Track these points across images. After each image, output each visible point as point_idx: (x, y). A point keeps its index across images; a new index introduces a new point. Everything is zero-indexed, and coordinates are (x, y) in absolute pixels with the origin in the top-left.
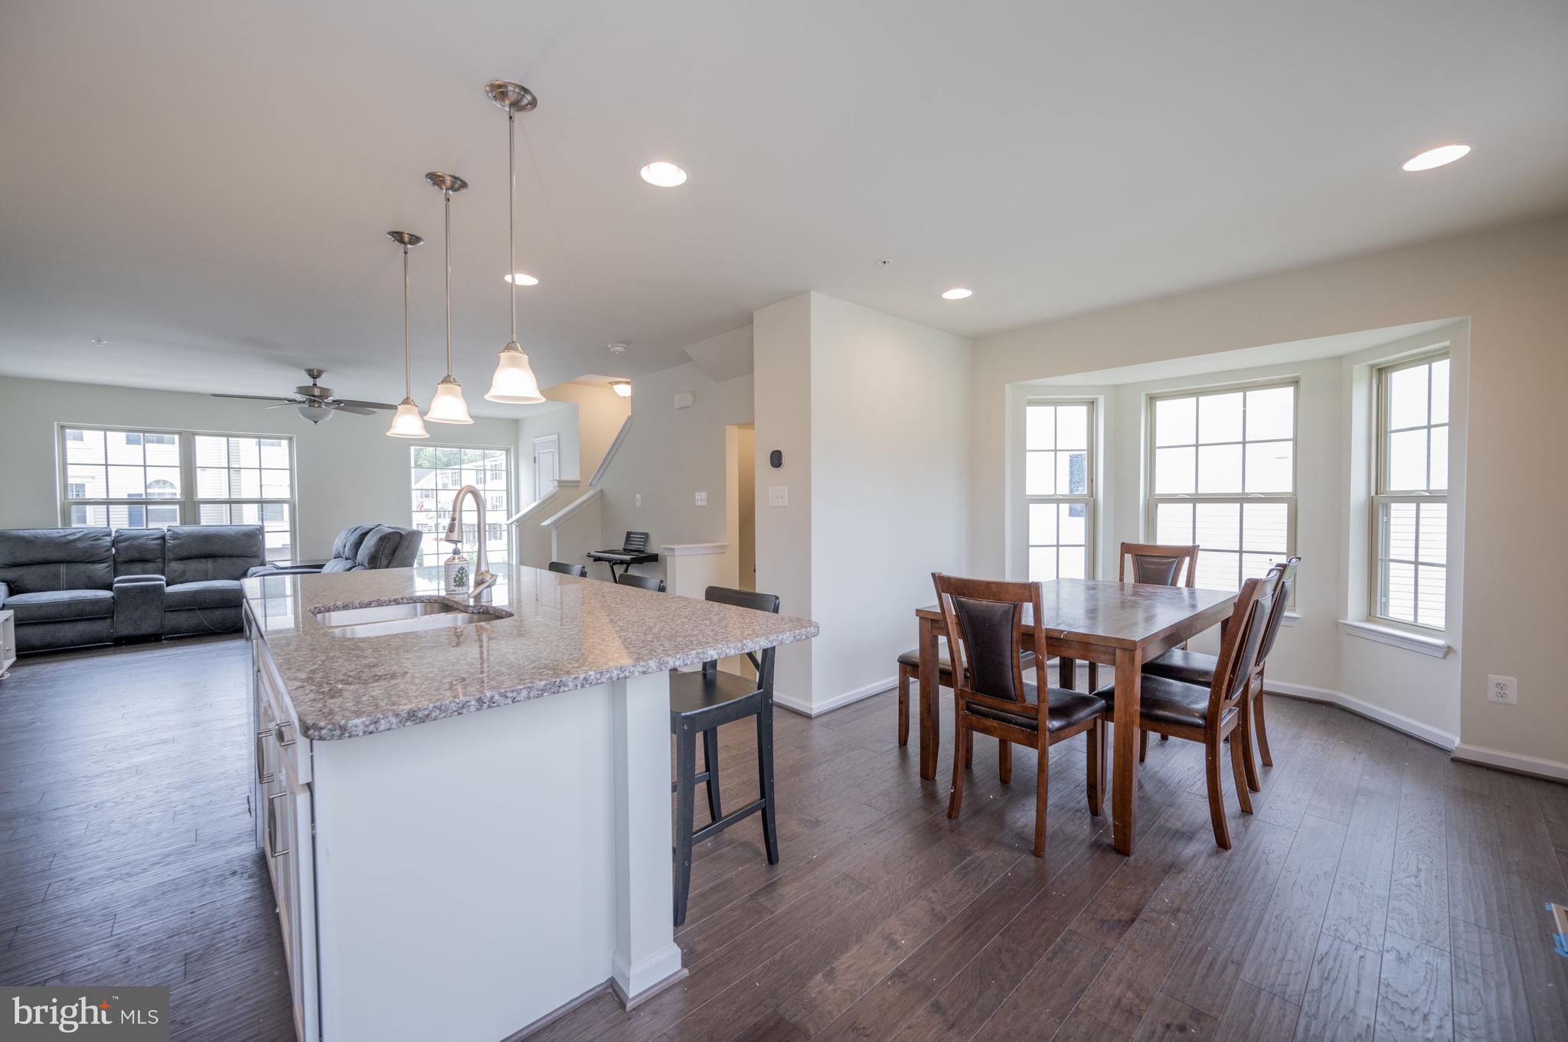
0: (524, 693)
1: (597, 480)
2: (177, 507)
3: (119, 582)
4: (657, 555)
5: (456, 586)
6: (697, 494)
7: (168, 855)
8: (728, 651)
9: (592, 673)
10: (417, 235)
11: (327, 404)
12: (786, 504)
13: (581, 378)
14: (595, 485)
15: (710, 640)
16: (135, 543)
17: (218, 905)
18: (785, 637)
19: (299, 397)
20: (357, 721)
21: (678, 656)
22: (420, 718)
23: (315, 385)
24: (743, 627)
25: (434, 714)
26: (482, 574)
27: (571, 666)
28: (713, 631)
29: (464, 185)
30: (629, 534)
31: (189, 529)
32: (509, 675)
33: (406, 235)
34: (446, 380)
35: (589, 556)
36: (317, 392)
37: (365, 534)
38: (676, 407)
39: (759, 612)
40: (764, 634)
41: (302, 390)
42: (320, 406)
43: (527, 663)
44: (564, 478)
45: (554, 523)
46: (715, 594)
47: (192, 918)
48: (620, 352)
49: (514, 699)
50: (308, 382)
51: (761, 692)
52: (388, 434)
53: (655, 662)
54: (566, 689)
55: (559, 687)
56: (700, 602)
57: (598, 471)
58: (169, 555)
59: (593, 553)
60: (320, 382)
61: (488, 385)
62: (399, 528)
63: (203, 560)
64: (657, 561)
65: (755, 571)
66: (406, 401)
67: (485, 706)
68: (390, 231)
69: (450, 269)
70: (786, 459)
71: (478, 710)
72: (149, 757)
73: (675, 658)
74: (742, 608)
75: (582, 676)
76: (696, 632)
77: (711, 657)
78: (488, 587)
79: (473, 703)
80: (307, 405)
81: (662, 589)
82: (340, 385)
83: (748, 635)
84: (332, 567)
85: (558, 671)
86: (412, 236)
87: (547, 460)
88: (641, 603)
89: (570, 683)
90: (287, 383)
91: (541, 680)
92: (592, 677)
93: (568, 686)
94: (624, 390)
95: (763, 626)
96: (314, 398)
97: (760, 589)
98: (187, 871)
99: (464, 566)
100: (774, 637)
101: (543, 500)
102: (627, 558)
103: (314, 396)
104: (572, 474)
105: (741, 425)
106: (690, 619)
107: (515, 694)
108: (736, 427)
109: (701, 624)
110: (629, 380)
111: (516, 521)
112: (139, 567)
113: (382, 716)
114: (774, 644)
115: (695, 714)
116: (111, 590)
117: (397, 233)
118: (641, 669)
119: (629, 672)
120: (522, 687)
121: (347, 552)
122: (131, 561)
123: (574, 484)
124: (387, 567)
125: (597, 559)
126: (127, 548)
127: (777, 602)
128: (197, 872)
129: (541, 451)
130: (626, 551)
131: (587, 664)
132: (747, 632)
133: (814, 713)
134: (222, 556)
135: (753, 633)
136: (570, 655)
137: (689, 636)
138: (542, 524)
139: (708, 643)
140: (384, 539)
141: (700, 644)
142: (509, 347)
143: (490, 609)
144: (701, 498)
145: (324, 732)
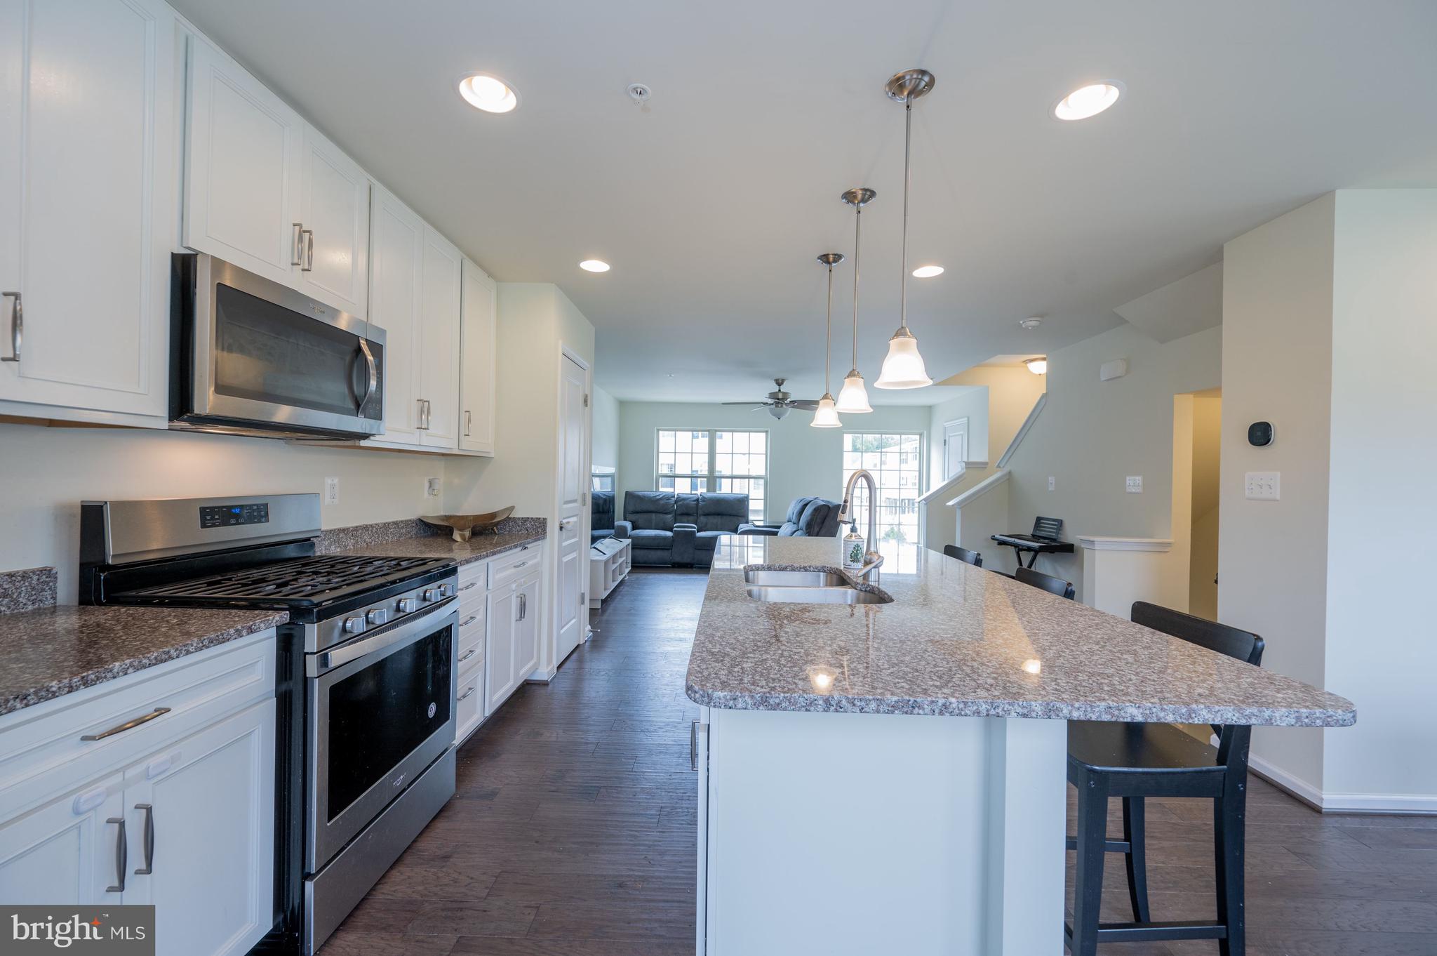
0: (873, 705)
1: (1005, 461)
2: (706, 479)
3: (676, 527)
4: (1073, 545)
5: (852, 561)
6: (1128, 478)
7: (668, 725)
8: (1162, 715)
9: (953, 700)
10: (839, 253)
11: (787, 404)
12: (1278, 497)
13: (993, 360)
14: (1003, 467)
15: (1131, 689)
16: (685, 502)
17: (684, 777)
18: (1277, 715)
19: (770, 401)
20: (721, 694)
21: (1077, 705)
22: (771, 705)
23: (780, 390)
24: (1191, 679)
25: (783, 705)
26: (871, 554)
27: (931, 683)
28: (1137, 674)
29: (873, 194)
30: (1039, 519)
31: (711, 495)
32: (864, 677)
33: (831, 256)
34: (852, 374)
35: (993, 538)
36: (780, 396)
37: (806, 505)
38: (1103, 379)
39: (1224, 658)
40: (1231, 701)
41: (773, 395)
42: (782, 407)
43: (886, 666)
44: (972, 459)
45: (959, 503)
46: (1145, 614)
47: (670, 779)
48: (1033, 327)
49: (862, 709)
50: (775, 388)
51: (1223, 770)
52: (811, 425)
53: (1041, 705)
54: (921, 712)
55: (913, 707)
56: (1122, 622)
57: (1007, 453)
58: (700, 512)
59: (997, 536)
60: (783, 389)
61: (877, 373)
62: (829, 502)
63: (716, 517)
64: (1073, 552)
65: (1216, 582)
66: (826, 397)
67: (832, 708)
68: (818, 255)
69: (858, 278)
70: (1276, 434)
71: (825, 711)
72: (673, 649)
73: (1072, 706)
74: (1191, 644)
75: (941, 702)
76: (1110, 671)
77: (1132, 716)
78: (875, 567)
79: (821, 702)
80: (774, 406)
81: (1069, 594)
82: (795, 390)
83: (1200, 695)
84: (786, 529)
85: (915, 687)
86: (835, 255)
87: (956, 442)
88: (1038, 611)
89: (926, 706)
90: (760, 391)
91: (892, 694)
92: (954, 706)
93: (924, 709)
94: (1039, 367)
95: (1232, 685)
96: (779, 400)
97: (1225, 617)
98: (675, 741)
99: (859, 543)
100: (1255, 710)
101: (950, 480)
102: (1036, 545)
103: (778, 399)
104: (980, 456)
105: (1199, 393)
106: (1103, 647)
107: (863, 704)
108: (1192, 396)
109: (1120, 659)
110: (1045, 356)
111: (924, 499)
112: (685, 518)
113: (740, 695)
114: (1253, 721)
115: (1108, 772)
116: (672, 531)
117: (824, 255)
118: (1019, 710)
119: (1003, 710)
120: (871, 697)
121: (794, 519)
122: (683, 514)
123: (982, 466)
124: (817, 536)
125: (1001, 543)
126: (682, 505)
127: (1260, 644)
128: (679, 745)
129: (951, 435)
130: (1035, 537)
131: (950, 685)
132: (1200, 691)
133: (1326, 806)
134: (726, 515)
135: (1211, 694)
136: (935, 666)
137: (1099, 674)
138: (948, 504)
139: (1127, 694)
140: (817, 510)
141: (1114, 693)
142: (900, 333)
143: (876, 590)
144: (1134, 483)
145: (697, 695)
